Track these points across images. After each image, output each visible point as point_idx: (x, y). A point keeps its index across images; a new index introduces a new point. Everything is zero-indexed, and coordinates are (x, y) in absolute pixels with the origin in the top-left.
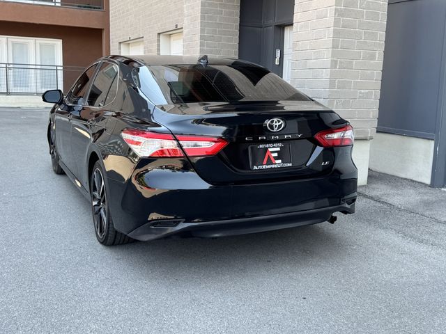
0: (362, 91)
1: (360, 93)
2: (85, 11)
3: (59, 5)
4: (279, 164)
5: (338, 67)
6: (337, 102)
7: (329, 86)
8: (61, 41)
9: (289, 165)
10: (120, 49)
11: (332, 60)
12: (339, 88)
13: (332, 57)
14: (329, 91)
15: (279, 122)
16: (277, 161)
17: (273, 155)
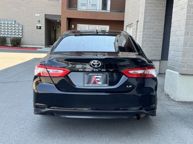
2: (118, 13)
3: (109, 11)
4: (100, 84)
5: (189, 35)
6: (188, 54)
7: (183, 46)
8: (109, 26)
9: (106, 85)
10: (126, 28)
11: (185, 32)
12: (189, 46)
13: (185, 29)
14: (183, 48)
15: (98, 62)
16: (99, 83)
17: (97, 79)
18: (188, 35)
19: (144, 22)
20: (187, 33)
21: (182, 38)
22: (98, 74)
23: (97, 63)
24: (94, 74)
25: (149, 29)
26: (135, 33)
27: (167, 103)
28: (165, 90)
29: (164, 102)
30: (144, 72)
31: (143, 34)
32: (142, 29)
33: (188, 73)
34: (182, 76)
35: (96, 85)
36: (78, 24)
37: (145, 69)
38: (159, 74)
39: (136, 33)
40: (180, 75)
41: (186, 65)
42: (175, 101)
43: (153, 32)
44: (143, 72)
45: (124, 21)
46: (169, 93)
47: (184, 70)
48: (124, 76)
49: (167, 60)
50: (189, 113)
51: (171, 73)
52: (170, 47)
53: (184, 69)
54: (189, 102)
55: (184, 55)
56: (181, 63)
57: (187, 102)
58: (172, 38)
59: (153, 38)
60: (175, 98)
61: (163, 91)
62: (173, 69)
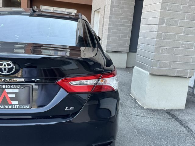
0: (185, 43)
1: (183, 44)
4: (15, 105)
5: (165, 24)
6: (162, 49)
7: (157, 37)
8: (76, 10)
9: (26, 107)
10: (94, 14)
11: (160, 19)
12: (164, 39)
13: (160, 16)
14: (156, 41)
15: (9, 65)
16: (13, 103)
17: (10, 96)
18: (163, 24)
19: (112, 6)
20: (162, 21)
21: (155, 28)
22: (12, 87)
23: (7, 67)
24: (4, 87)
25: (116, 14)
26: (102, 19)
27: (133, 111)
28: (131, 91)
29: (130, 110)
30: (97, 83)
31: (110, 21)
32: (109, 14)
33: (161, 74)
34: (153, 77)
35: (7, 107)
36: (41, 6)
37: (99, 79)
38: (127, 67)
39: (104, 19)
40: (150, 75)
41: (158, 63)
42: (143, 109)
43: (121, 19)
44: (95, 82)
45: (92, 5)
46: (137, 97)
47: (156, 70)
48: (62, 89)
49: (136, 52)
50: (161, 129)
51: (139, 72)
52: (139, 38)
53: (156, 68)
54: (160, 109)
55: (157, 50)
56: (153, 61)
57: (158, 109)
58: (143, 28)
59: (121, 25)
60: (143, 104)
61: (130, 93)
62: (142, 67)
